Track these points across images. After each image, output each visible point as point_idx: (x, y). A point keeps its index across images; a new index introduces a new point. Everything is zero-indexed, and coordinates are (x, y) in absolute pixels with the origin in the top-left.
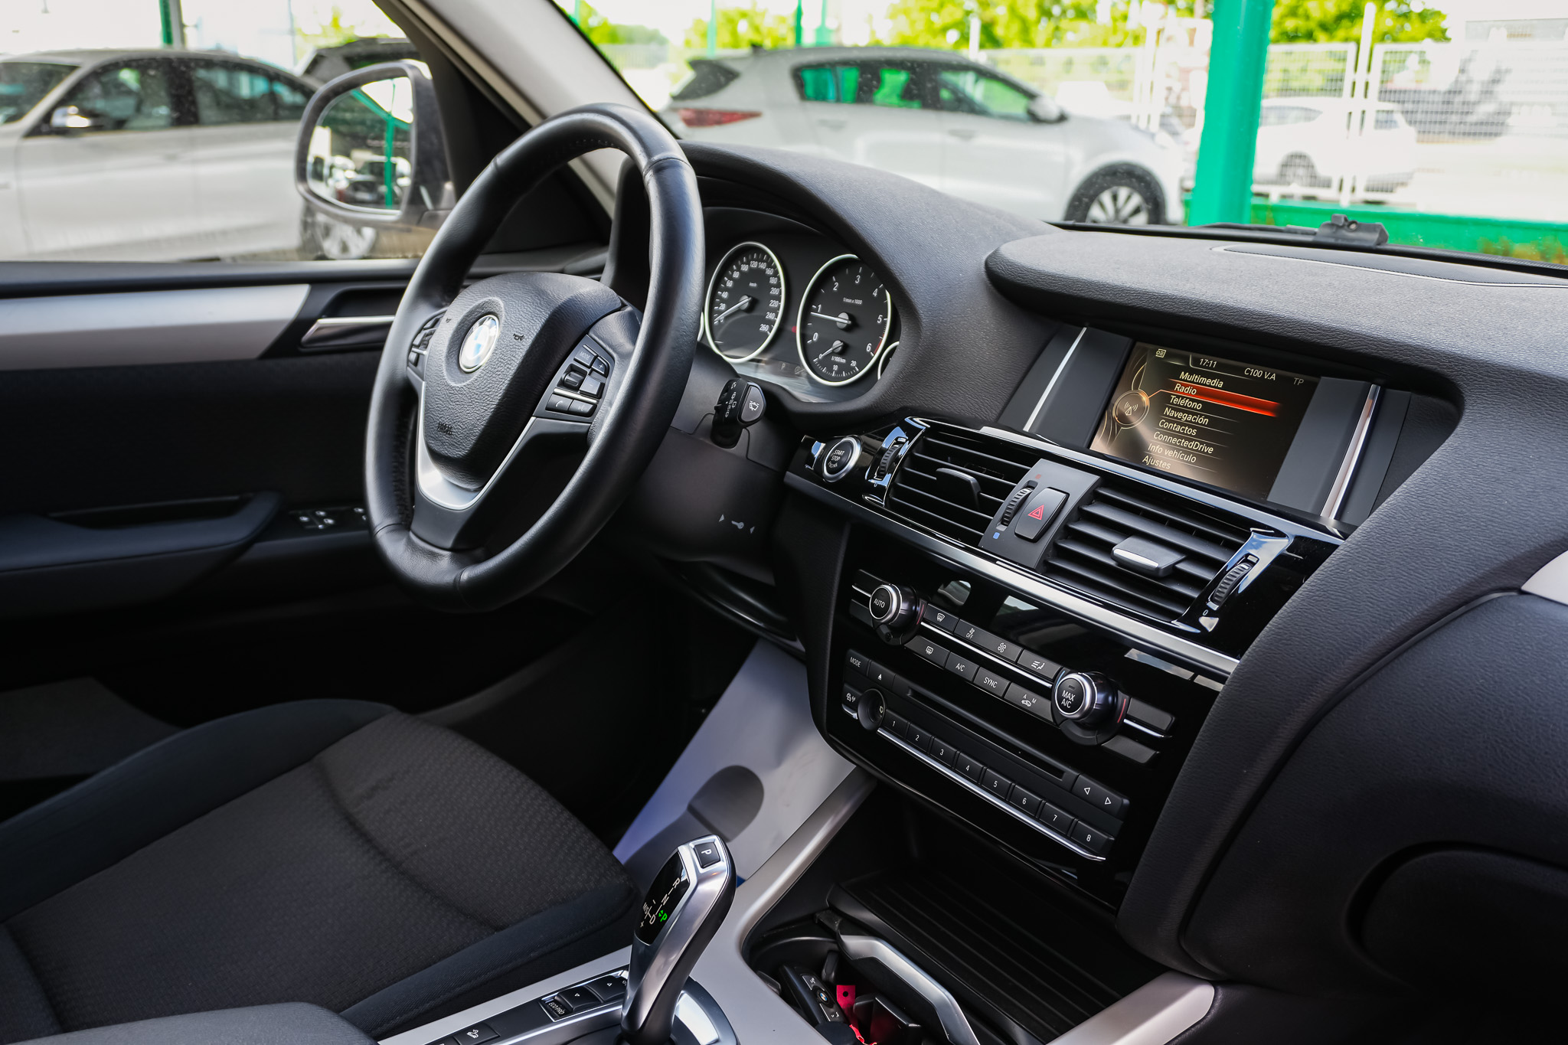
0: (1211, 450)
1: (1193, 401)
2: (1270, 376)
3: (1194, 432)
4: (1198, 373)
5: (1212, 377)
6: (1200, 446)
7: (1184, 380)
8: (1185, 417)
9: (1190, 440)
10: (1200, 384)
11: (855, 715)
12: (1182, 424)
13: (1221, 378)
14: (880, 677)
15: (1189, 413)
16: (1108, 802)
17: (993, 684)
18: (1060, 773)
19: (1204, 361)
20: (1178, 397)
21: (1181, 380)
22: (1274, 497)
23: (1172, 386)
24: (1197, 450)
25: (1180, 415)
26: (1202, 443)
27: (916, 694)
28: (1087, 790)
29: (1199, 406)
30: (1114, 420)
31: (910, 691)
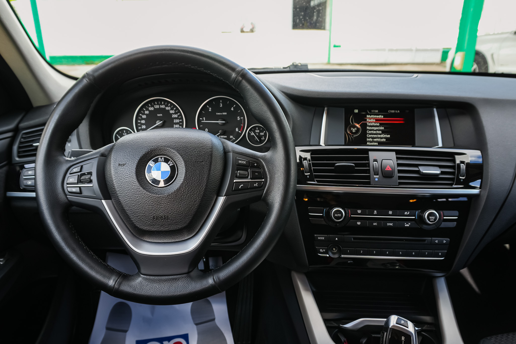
0: (389, 136)
1: (376, 123)
2: (397, 111)
3: (381, 132)
4: (373, 115)
5: (379, 115)
6: (385, 136)
7: (369, 118)
8: (375, 128)
9: (381, 135)
10: (375, 118)
11: (328, 256)
12: (375, 131)
13: (382, 115)
14: (337, 239)
15: (376, 127)
16: (445, 242)
17: (391, 224)
18: (425, 240)
19: (373, 111)
20: (370, 123)
21: (368, 118)
22: (416, 145)
23: (366, 120)
24: (384, 137)
25: (373, 128)
26: (385, 135)
27: (354, 238)
28: (437, 241)
29: (378, 124)
30: (349, 134)
31: (352, 238)
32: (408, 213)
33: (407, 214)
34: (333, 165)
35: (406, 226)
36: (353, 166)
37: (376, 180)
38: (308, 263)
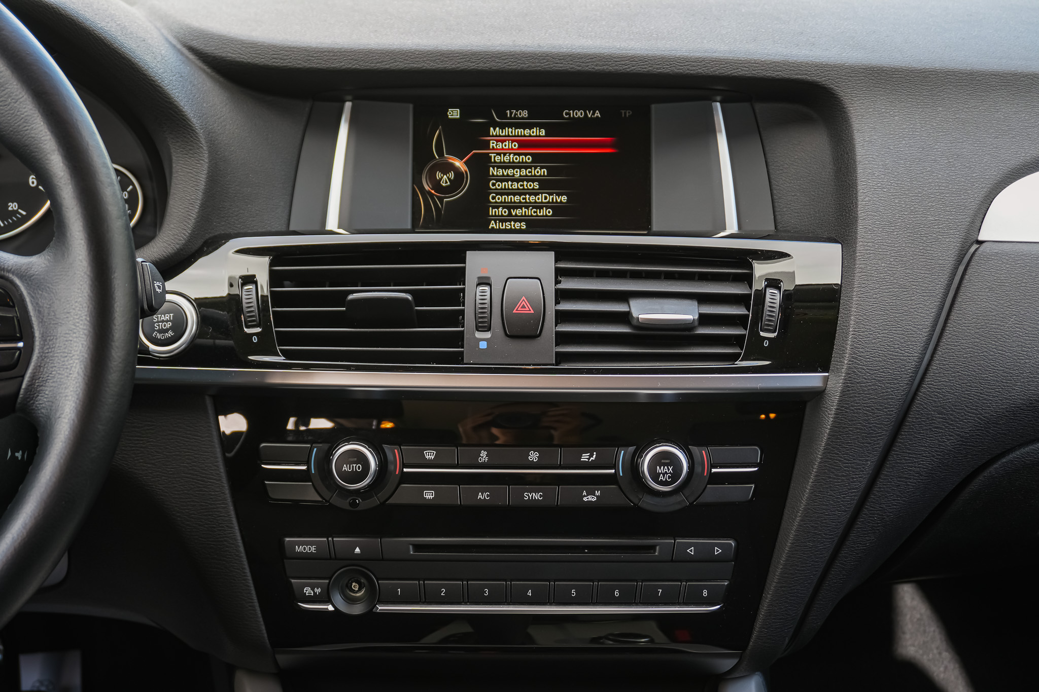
0: (564, 199)
1: (519, 154)
2: (593, 114)
3: (536, 185)
4: (510, 125)
5: (530, 126)
6: (550, 198)
7: (496, 136)
8: (517, 173)
9: (536, 194)
10: (518, 136)
11: (331, 608)
12: (518, 181)
13: (541, 126)
14: (357, 550)
15: (520, 168)
16: (718, 551)
17: (537, 496)
18: (652, 548)
19: (511, 113)
20: (499, 154)
21: (493, 136)
22: (655, 228)
23: (486, 145)
24: (549, 202)
25: (510, 172)
26: (550, 194)
27: (418, 548)
28: (691, 551)
29: (528, 159)
30: (429, 193)
31: (411, 547)
32: (591, 456)
33: (589, 459)
34: (340, 299)
35: (585, 499)
36: (407, 300)
37: (481, 347)
38: (266, 635)
